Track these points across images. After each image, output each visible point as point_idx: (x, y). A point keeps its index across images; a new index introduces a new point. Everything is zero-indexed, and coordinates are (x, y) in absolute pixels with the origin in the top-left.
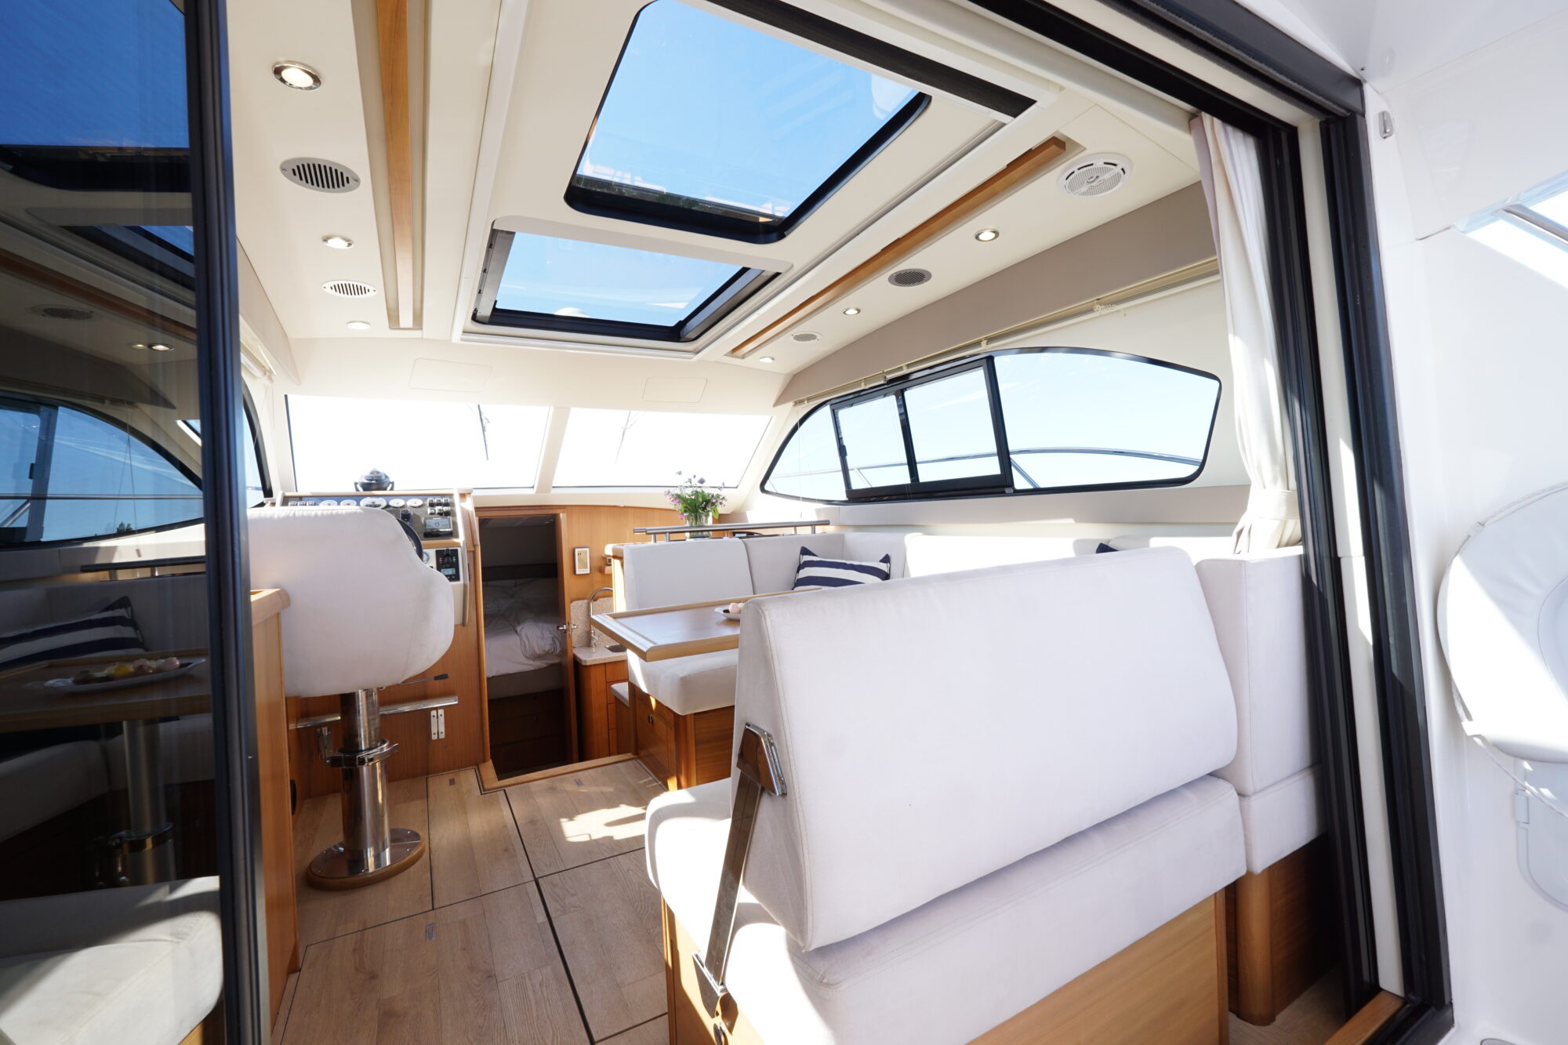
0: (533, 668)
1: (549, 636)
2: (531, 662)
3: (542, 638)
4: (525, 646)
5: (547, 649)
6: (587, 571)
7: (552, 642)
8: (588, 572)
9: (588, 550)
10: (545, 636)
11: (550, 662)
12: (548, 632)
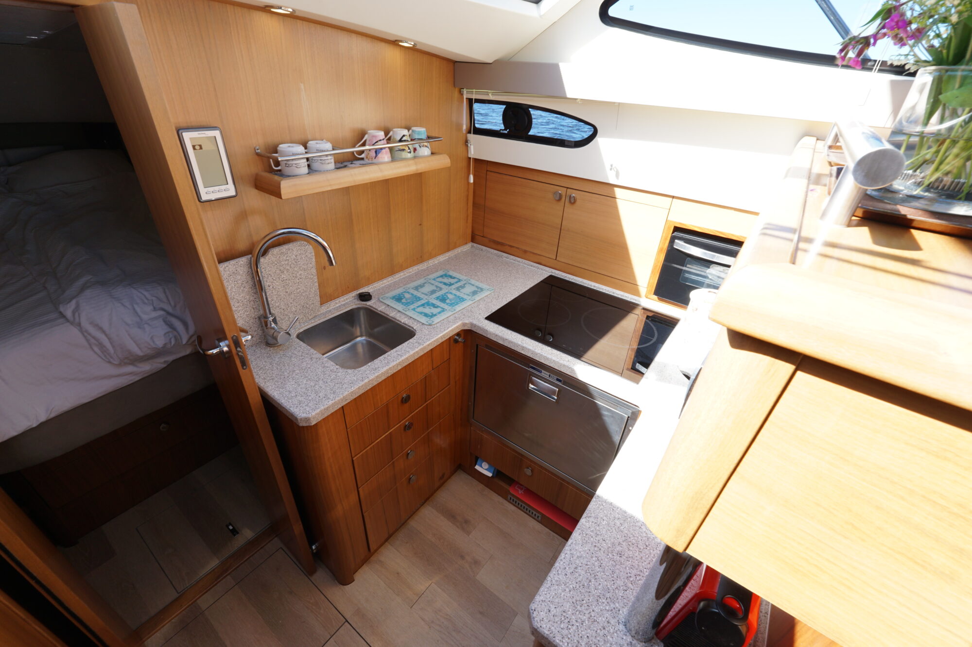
0: (137, 378)
1: (154, 314)
2: (130, 369)
3: (140, 324)
4: (101, 345)
5: (160, 342)
6: (229, 190)
7: (166, 329)
8: (232, 192)
9: (217, 133)
10: (145, 317)
11: (170, 358)
12: (149, 308)
